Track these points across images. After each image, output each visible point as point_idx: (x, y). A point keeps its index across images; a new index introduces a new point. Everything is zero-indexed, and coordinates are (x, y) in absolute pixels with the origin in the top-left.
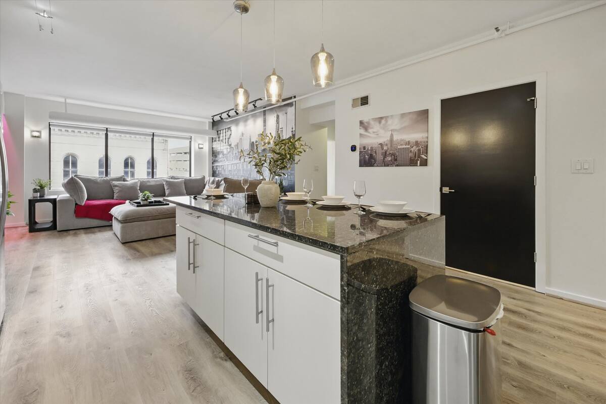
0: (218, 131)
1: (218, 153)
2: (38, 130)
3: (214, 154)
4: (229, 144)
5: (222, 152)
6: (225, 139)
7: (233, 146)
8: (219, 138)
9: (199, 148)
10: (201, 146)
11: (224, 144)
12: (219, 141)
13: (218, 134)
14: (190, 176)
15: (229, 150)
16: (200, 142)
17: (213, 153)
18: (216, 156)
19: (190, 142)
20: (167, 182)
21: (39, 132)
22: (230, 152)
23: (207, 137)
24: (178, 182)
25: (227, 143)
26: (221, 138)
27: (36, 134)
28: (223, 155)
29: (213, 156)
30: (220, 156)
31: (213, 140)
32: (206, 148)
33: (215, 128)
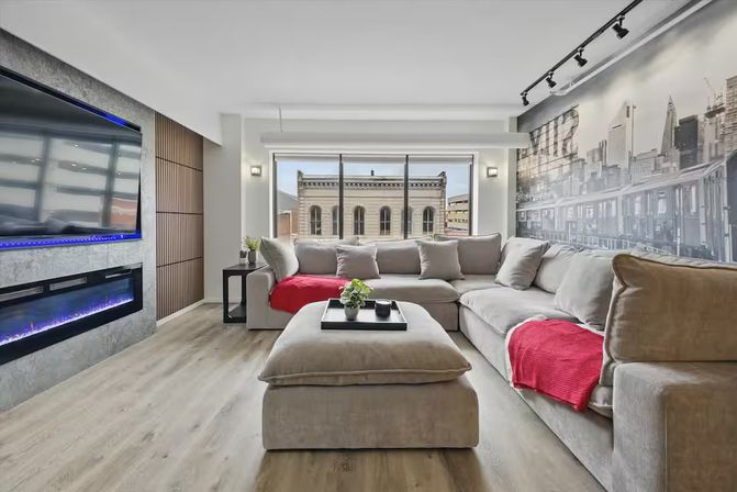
0: (531, 133)
1: (533, 182)
2: (259, 164)
3: (521, 186)
4: (569, 151)
5: (546, 179)
6: (556, 143)
7: (581, 155)
8: (535, 146)
9: (488, 176)
10: (492, 172)
11: (552, 157)
12: (535, 153)
13: (532, 140)
14: (470, 234)
15: (566, 169)
16: (490, 165)
17: (518, 185)
18: (526, 190)
19: (471, 167)
20: (424, 246)
21: (260, 167)
22: (570, 173)
23: (506, 149)
24: (446, 247)
25: (560, 153)
26: (542, 145)
27: (255, 170)
28: (548, 183)
29: (518, 190)
30: (538, 189)
31: (519, 155)
32: (504, 173)
33: (525, 126)
